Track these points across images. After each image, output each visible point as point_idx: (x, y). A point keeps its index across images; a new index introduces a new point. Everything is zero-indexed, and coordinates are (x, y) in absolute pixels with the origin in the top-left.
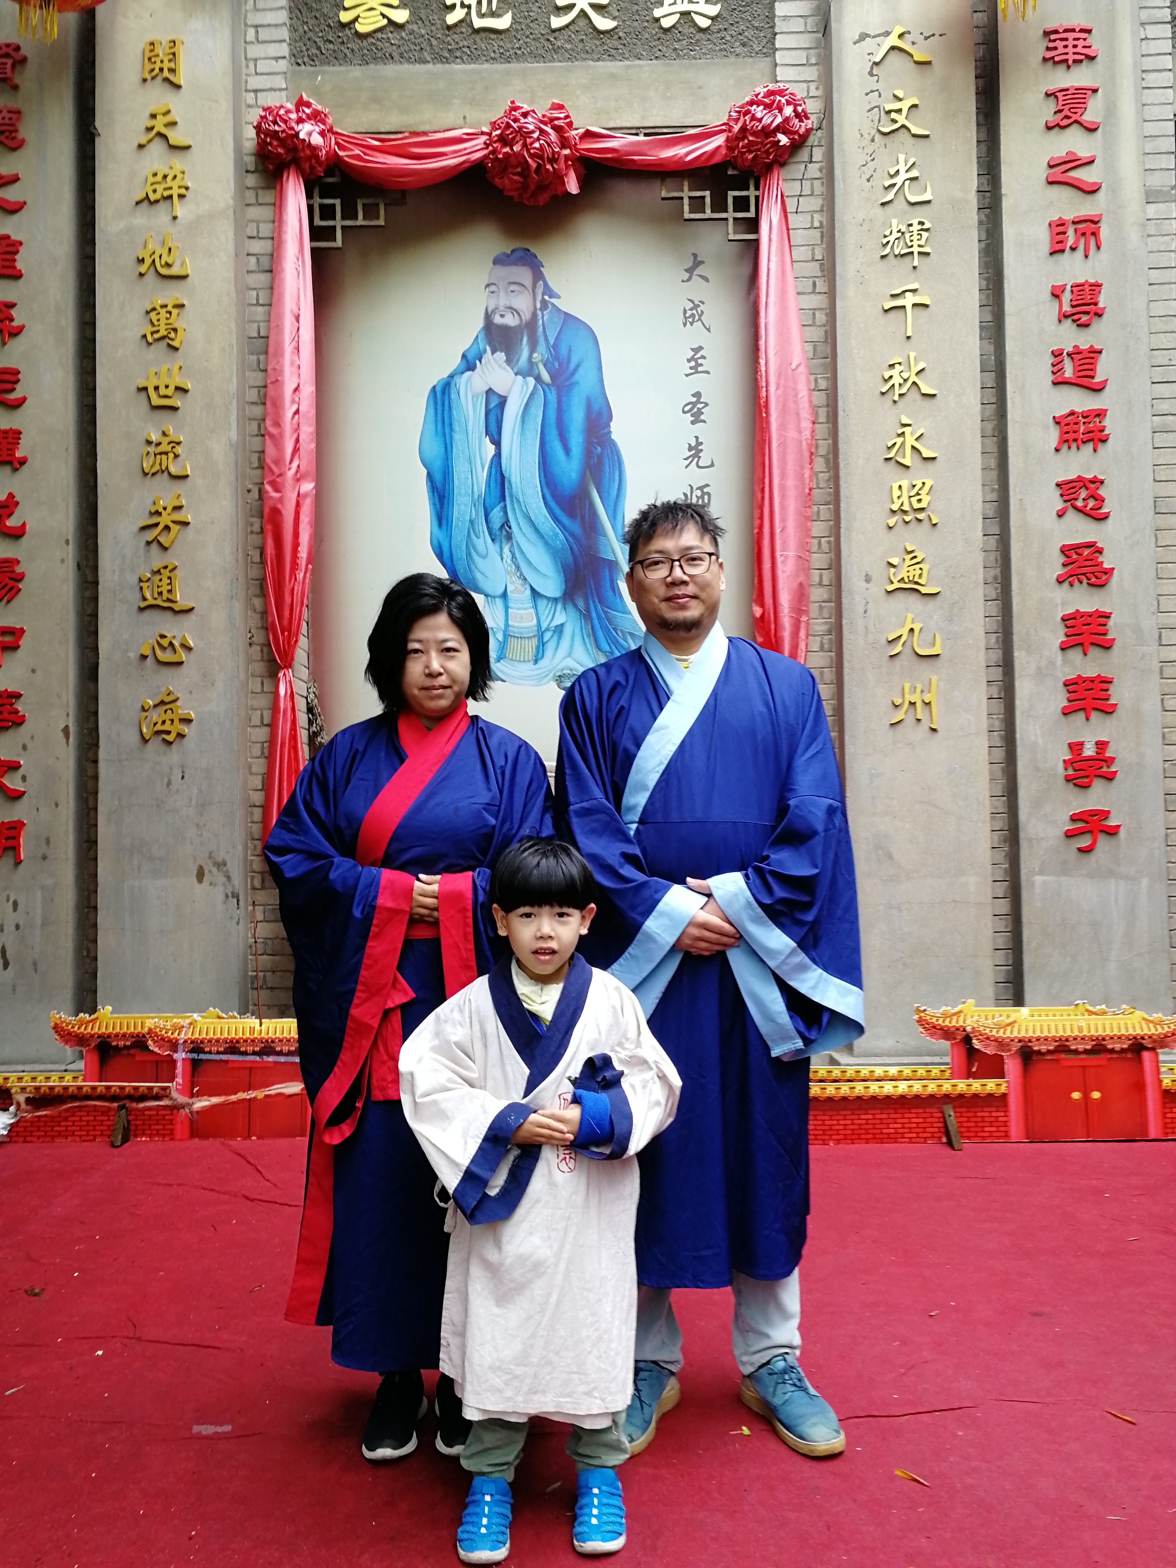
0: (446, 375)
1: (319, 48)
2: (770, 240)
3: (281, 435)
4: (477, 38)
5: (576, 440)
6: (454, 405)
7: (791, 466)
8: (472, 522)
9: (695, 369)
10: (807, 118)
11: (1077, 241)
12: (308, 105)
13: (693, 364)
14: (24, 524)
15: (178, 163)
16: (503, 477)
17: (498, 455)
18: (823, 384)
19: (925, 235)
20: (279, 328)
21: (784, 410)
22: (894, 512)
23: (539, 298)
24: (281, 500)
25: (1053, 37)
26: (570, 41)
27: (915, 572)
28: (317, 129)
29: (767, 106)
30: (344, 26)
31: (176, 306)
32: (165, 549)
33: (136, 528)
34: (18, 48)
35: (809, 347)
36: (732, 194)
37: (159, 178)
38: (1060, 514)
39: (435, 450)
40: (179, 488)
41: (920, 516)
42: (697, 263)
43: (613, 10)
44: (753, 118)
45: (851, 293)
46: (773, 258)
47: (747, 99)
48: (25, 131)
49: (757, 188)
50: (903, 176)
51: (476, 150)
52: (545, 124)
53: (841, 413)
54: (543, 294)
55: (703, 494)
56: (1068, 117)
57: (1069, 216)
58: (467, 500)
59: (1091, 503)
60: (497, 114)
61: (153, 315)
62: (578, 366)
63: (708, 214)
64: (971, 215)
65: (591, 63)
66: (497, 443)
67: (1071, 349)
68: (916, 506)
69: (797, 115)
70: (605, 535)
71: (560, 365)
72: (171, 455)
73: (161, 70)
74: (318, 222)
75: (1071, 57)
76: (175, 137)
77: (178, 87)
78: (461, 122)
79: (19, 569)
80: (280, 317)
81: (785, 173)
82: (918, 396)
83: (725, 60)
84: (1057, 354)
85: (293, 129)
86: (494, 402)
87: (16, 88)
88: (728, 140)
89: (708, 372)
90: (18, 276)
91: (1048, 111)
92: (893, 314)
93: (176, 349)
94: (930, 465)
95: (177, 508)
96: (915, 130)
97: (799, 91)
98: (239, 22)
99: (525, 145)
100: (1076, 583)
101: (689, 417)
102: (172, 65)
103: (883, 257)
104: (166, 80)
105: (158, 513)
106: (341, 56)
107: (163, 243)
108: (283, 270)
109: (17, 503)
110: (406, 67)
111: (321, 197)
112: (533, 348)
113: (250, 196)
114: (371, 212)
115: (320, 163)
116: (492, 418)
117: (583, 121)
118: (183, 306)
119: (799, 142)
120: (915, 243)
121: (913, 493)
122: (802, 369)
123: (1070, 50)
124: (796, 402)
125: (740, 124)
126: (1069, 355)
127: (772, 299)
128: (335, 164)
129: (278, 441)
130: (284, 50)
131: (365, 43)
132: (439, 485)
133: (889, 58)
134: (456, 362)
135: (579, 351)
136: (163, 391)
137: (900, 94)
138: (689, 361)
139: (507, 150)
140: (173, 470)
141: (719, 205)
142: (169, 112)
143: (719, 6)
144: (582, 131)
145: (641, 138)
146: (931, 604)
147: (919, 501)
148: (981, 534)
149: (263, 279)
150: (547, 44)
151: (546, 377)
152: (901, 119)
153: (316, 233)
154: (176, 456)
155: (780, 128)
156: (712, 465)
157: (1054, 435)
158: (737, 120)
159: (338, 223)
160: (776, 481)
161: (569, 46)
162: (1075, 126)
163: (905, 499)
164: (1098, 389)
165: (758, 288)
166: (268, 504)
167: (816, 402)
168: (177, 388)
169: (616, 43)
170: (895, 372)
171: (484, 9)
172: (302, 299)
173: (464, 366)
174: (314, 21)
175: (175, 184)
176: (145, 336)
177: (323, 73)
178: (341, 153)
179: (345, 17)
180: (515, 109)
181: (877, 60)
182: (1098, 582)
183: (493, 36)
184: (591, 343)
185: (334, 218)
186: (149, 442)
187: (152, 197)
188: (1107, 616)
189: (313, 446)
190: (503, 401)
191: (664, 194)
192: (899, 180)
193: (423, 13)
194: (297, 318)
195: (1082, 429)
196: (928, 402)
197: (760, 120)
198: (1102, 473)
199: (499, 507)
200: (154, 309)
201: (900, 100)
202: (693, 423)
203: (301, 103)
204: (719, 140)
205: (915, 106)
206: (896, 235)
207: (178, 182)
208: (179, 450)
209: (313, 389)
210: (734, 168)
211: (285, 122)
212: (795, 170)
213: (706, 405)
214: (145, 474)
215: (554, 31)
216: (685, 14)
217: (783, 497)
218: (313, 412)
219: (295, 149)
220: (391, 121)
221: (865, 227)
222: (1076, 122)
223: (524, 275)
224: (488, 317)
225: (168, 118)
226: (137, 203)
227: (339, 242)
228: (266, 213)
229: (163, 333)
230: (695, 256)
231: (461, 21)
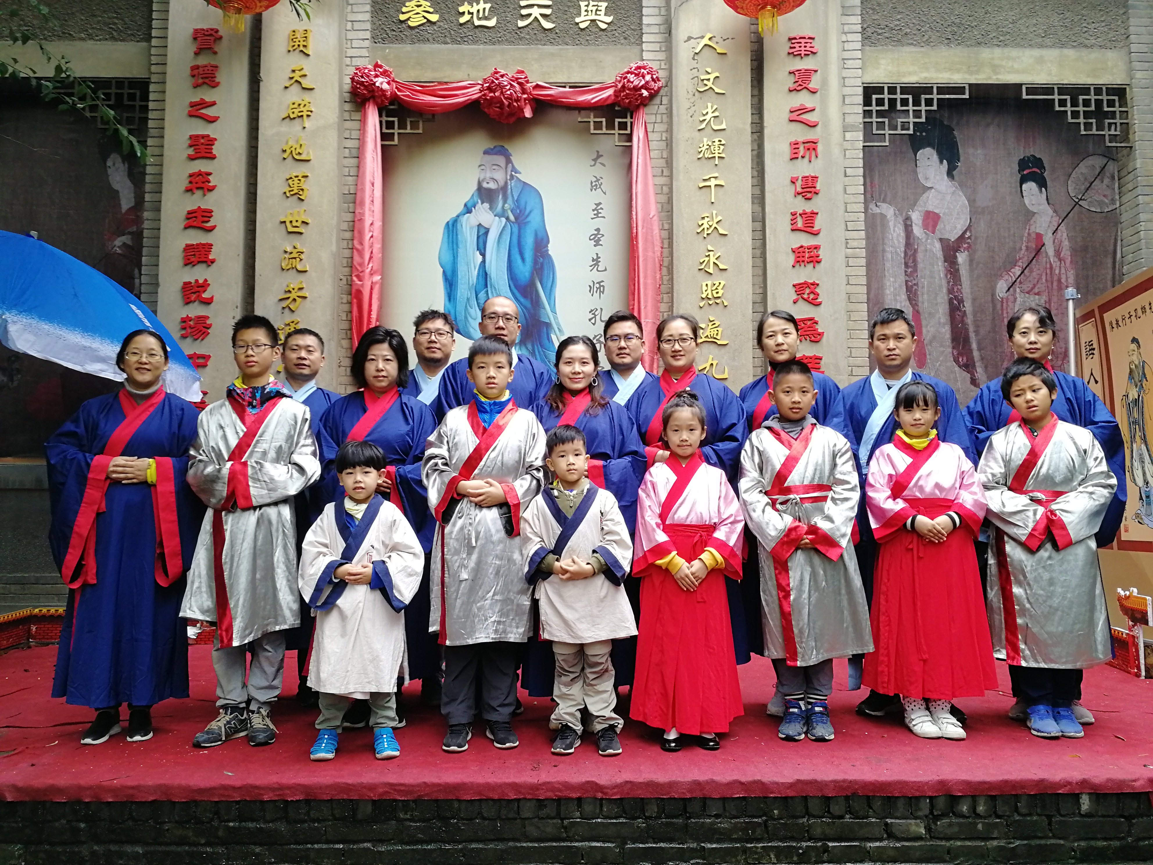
0: (455, 216)
1: (387, 34)
2: (638, 147)
3: (363, 249)
4: (477, 30)
5: (529, 254)
6: (459, 232)
7: (649, 272)
8: (468, 299)
9: (597, 215)
10: (659, 81)
11: (805, 153)
12: (381, 67)
13: (596, 212)
14: (212, 297)
15: (307, 97)
16: (486, 274)
17: (484, 262)
18: (666, 226)
19: (722, 147)
20: (363, 190)
21: (646, 240)
22: (703, 299)
23: (509, 173)
24: (362, 285)
25: (793, 41)
26: (528, 34)
27: (714, 332)
28: (386, 80)
29: (636, 75)
30: (402, 22)
31: (303, 177)
32: (293, 311)
33: (276, 300)
34: (217, 31)
35: (659, 206)
36: (617, 120)
37: (296, 106)
38: (795, 302)
39: (447, 258)
40: (302, 277)
41: (718, 301)
42: (599, 156)
43: (553, 17)
44: (629, 81)
45: (681, 177)
46: (640, 157)
47: (626, 70)
48: (221, 77)
49: (632, 118)
50: (710, 115)
51: (474, 93)
52: (513, 81)
53: (675, 244)
54: (512, 171)
55: (600, 286)
56: (800, 85)
57: (801, 139)
58: (466, 286)
59: (812, 296)
60: (487, 74)
61: (290, 181)
62: (530, 212)
63: (604, 130)
64: (747, 137)
65: (540, 46)
66: (483, 255)
67: (801, 212)
68: (716, 296)
69: (653, 80)
70: (544, 308)
71: (520, 211)
72: (298, 259)
73: (299, 46)
74: (385, 130)
75: (803, 53)
76: (305, 83)
77: (308, 55)
78: (466, 77)
79: (208, 322)
80: (363, 184)
81: (647, 110)
82: (717, 235)
83: (615, 47)
84: (793, 214)
85: (372, 80)
86: (482, 231)
87: (215, 53)
88: (615, 91)
89: (604, 217)
90: (213, 158)
91: (790, 81)
92: (704, 190)
93: (303, 200)
94: (724, 273)
95: (301, 289)
96: (717, 90)
97: (655, 66)
98: (343, 19)
99: (502, 93)
100: (803, 340)
101: (593, 243)
102: (305, 43)
103: (699, 159)
104: (302, 51)
105: (290, 292)
106: (399, 38)
107: (297, 142)
108: (365, 158)
109: (209, 285)
110: (437, 46)
111: (387, 116)
112: (505, 202)
113: (347, 116)
114: (414, 126)
115: (387, 99)
116: (481, 240)
117: (535, 78)
118: (307, 176)
119: (654, 94)
120: (717, 152)
121: (714, 288)
122: (655, 218)
123: (803, 49)
124: (652, 236)
125: (621, 84)
126: (800, 215)
127: (639, 179)
128: (395, 99)
129: (361, 253)
130: (368, 35)
131: (414, 32)
132: (449, 278)
133: (703, 50)
134: (461, 208)
135: (531, 203)
136: (294, 224)
137: (709, 70)
138: (593, 210)
139: (492, 94)
140: (299, 268)
141: (610, 126)
142: (302, 69)
143: (612, 17)
144: (534, 84)
145: (567, 89)
146: (723, 350)
147: (717, 293)
148: (751, 312)
149: (354, 162)
150: (516, 35)
151: (512, 218)
152: (710, 84)
153: (384, 137)
154: (301, 260)
155: (642, 87)
156: (606, 270)
157: (792, 258)
158: (620, 82)
159: (396, 131)
160: (642, 280)
161: (528, 37)
162: (805, 90)
163: (709, 291)
164: (816, 234)
165: (631, 173)
166: (355, 288)
167: (663, 236)
168: (303, 222)
169: (555, 36)
170: (705, 221)
171: (481, 15)
172: (376, 174)
173: (465, 211)
174: (385, 19)
175: (305, 109)
176: (285, 193)
177: (389, 48)
178: (398, 93)
179: (402, 17)
180: (496, 73)
181: (697, 51)
182: (816, 340)
183: (486, 30)
184: (537, 200)
185: (393, 129)
186: (286, 252)
187: (292, 116)
188: (820, 359)
189: (380, 255)
190: (487, 231)
191: (580, 119)
192: (708, 117)
193: (446, 16)
194: (373, 185)
195: (807, 255)
196: (723, 239)
197: (632, 82)
198: (818, 280)
199: (483, 292)
200: (291, 178)
201: (709, 73)
202: (595, 246)
203: (377, 66)
204: (610, 92)
205: (717, 77)
206: (706, 147)
207: (306, 108)
208: (302, 256)
209: (381, 223)
210: (619, 106)
211: (368, 77)
212: (652, 108)
213: (603, 235)
214: (283, 269)
215: (520, 28)
216: (593, 21)
217: (645, 289)
218: (381, 236)
219: (373, 91)
220: (428, 76)
221: (689, 142)
222: (805, 88)
223: (501, 160)
224: (480, 183)
225: (302, 73)
226: (284, 119)
227: (396, 142)
228: (356, 125)
229: (296, 191)
230: (598, 152)
231: (468, 21)
